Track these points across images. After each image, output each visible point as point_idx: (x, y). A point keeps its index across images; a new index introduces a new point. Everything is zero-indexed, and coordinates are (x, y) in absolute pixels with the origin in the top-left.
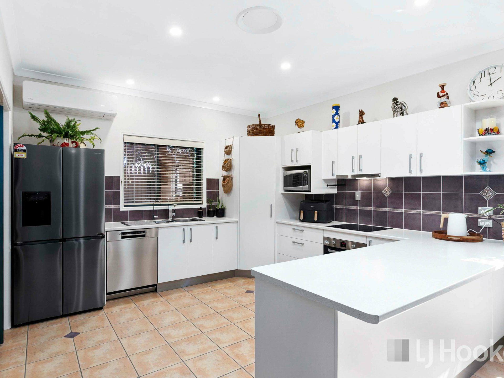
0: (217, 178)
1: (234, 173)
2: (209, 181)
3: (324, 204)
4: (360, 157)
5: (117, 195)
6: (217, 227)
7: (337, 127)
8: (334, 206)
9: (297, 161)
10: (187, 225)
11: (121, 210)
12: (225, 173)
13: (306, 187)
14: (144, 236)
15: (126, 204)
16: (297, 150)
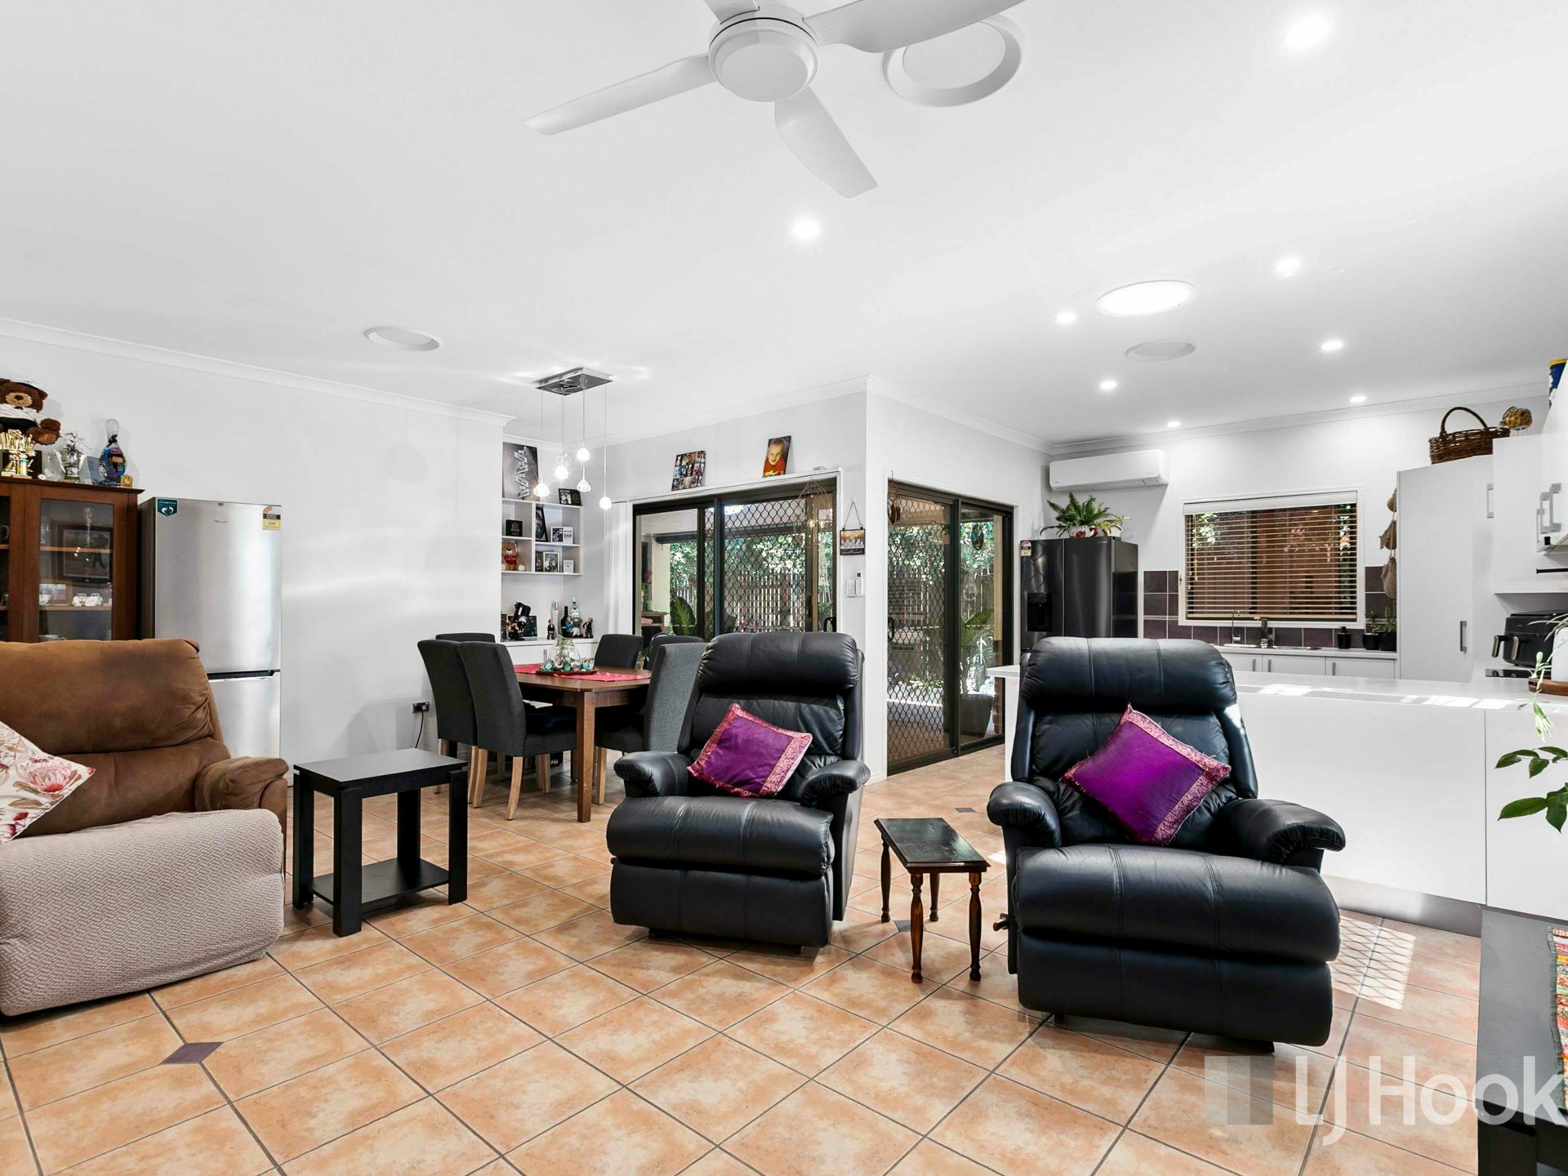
2: (1369, 570)
5: (1174, 599)
10: (1326, 657)
11: (1180, 624)
15: (1190, 616)
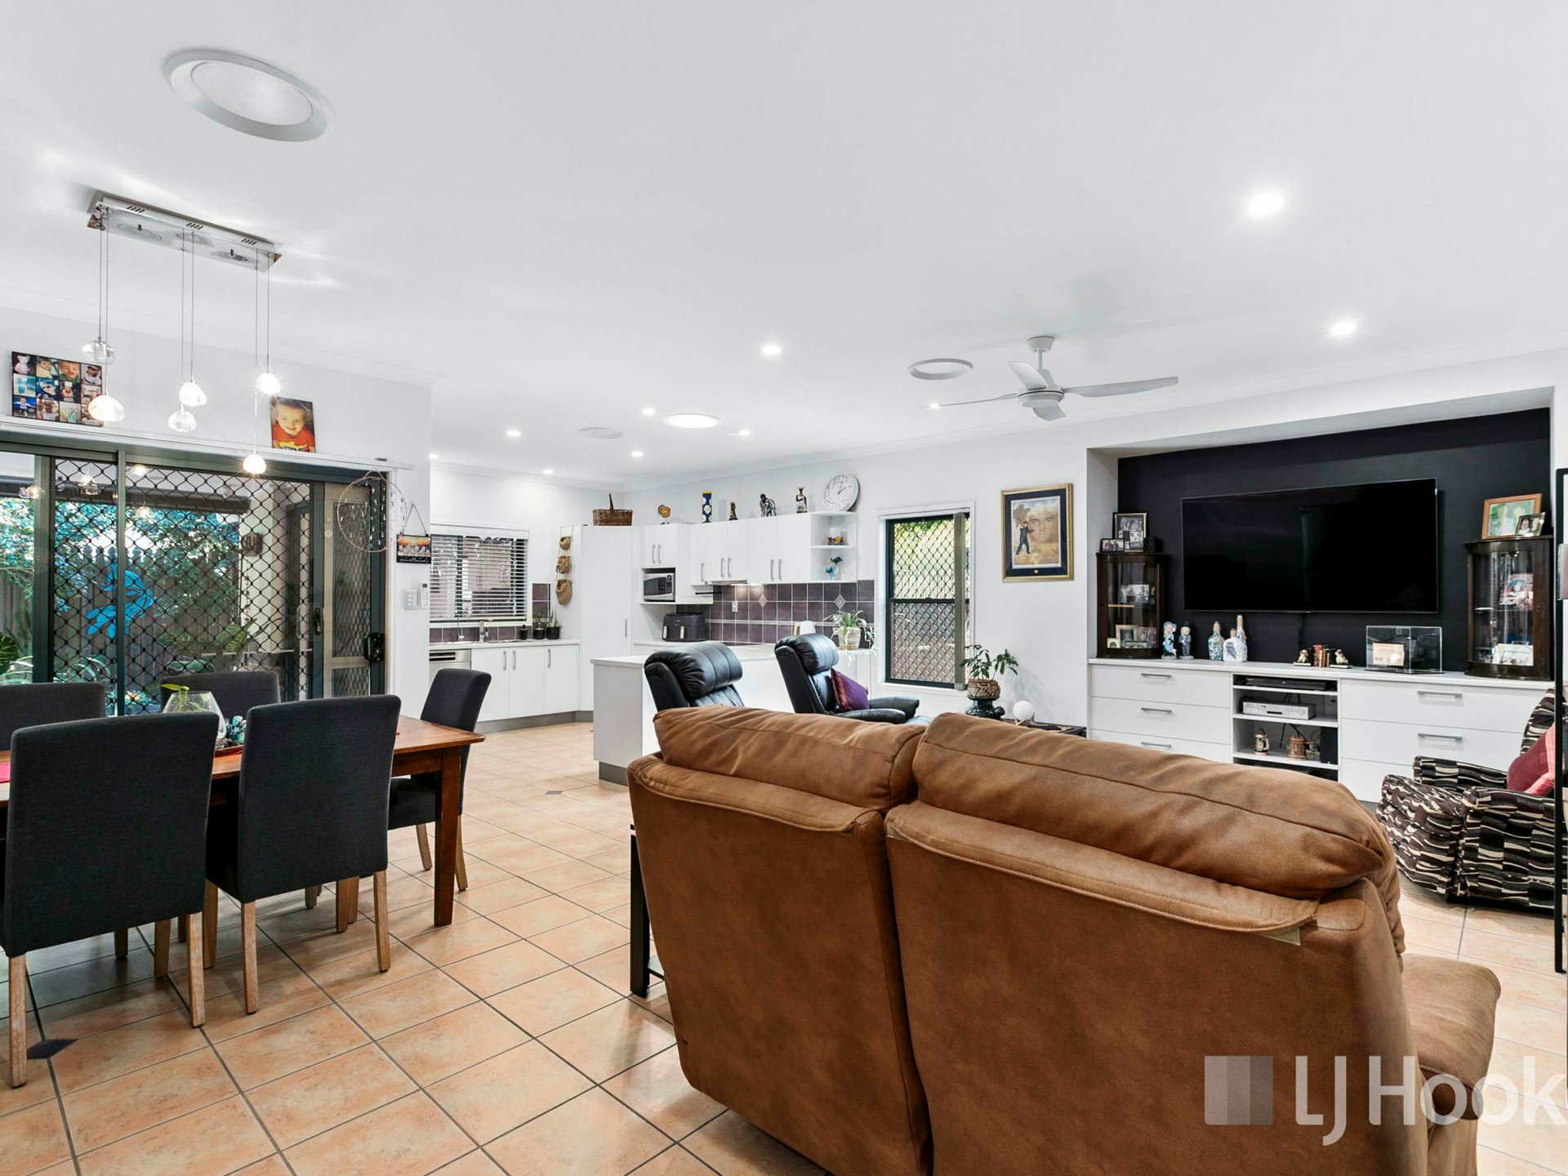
0: (548, 583)
1: (575, 576)
2: (535, 585)
3: (694, 618)
4: (729, 559)
6: (549, 651)
7: (707, 521)
8: (710, 621)
9: (660, 562)
12: (561, 577)
13: (668, 596)
14: (454, 659)
16: (660, 547)
